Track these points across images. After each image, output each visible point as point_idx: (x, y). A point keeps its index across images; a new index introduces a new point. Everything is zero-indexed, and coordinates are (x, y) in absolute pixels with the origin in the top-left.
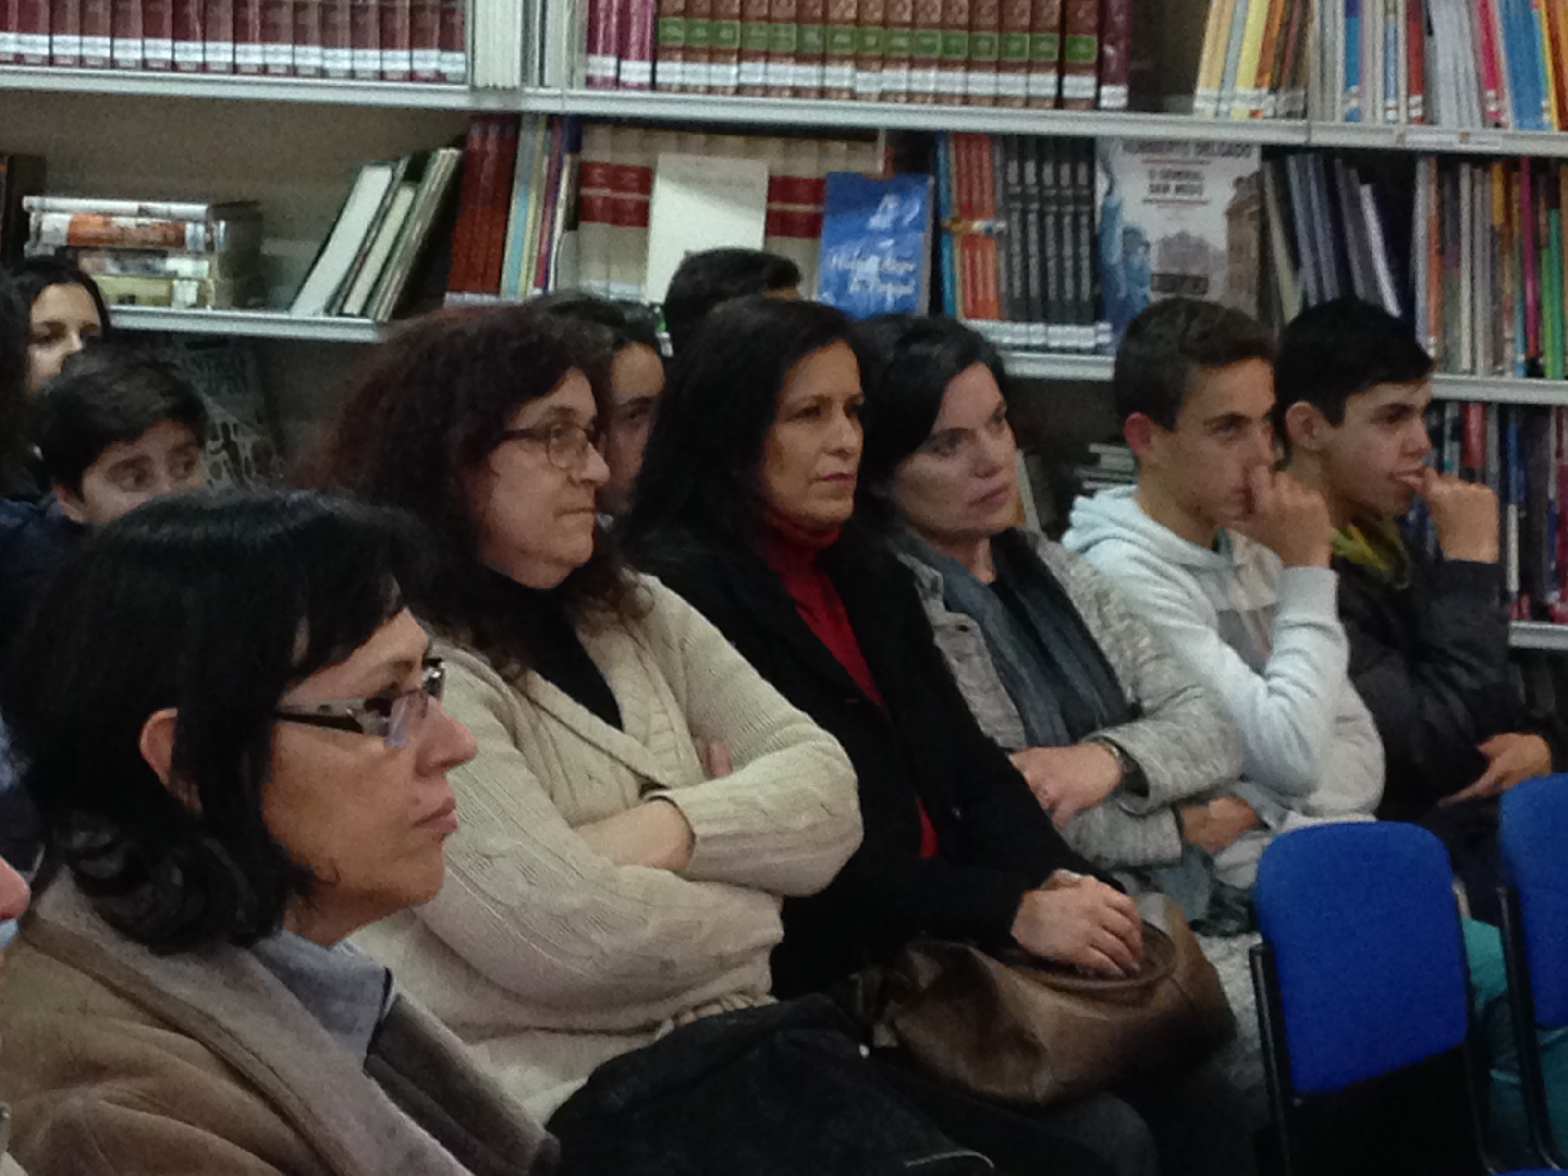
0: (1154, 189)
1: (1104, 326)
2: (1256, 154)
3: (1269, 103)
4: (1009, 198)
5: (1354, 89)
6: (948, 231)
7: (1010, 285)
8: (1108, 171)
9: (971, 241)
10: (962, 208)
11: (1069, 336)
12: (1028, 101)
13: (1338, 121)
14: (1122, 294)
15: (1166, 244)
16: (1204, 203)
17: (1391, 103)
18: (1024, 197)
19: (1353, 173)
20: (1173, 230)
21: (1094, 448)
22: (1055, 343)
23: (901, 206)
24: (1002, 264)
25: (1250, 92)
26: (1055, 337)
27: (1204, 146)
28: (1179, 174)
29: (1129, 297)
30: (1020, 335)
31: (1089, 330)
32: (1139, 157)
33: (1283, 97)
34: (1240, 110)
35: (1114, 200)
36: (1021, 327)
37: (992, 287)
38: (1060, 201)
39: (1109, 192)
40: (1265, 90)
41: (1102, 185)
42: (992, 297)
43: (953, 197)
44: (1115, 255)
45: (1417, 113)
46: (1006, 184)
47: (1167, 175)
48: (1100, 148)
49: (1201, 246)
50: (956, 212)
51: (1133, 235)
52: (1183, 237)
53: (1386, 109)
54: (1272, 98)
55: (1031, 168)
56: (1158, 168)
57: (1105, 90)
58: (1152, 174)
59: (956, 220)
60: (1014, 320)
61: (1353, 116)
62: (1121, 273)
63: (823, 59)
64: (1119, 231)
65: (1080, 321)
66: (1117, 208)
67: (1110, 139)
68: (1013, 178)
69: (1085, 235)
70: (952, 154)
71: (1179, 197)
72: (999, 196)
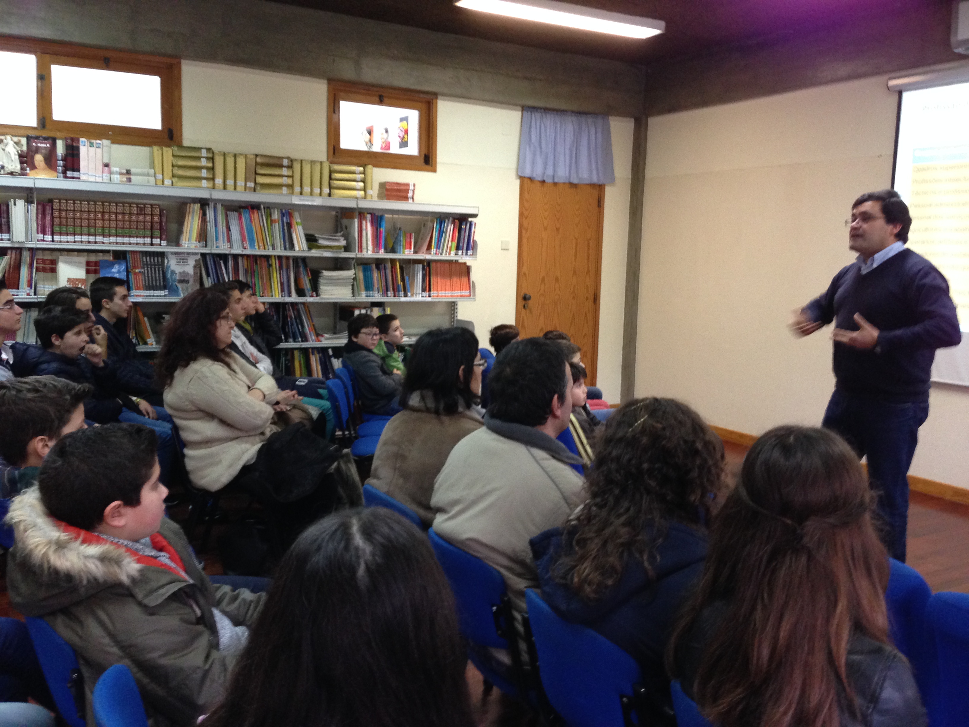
0: (177, 262)
1: (166, 291)
2: (199, 255)
3: (198, 244)
4: (144, 264)
5: (217, 242)
6: (130, 272)
7: (145, 283)
8: (167, 258)
9: (135, 274)
10: (133, 267)
11: (158, 293)
12: (144, 244)
13: (215, 247)
14: (171, 284)
15: (180, 273)
16: (189, 265)
17: (224, 244)
18: (147, 264)
19: (218, 259)
20: (181, 270)
21: (164, 316)
22: (156, 295)
23: (119, 267)
24: (143, 278)
25: (195, 242)
26: (156, 293)
27: (189, 254)
28: (183, 259)
29: (172, 285)
30: (148, 293)
31: (163, 292)
32: (174, 256)
33: (201, 243)
34: (193, 246)
35: (169, 265)
36: (148, 292)
37: (141, 283)
38: (155, 265)
39: (168, 263)
40: (197, 242)
41: (166, 261)
42: (141, 285)
43: (130, 264)
44: (169, 275)
45: (229, 246)
46: (143, 262)
47: (180, 259)
48: (166, 254)
49: (188, 274)
50: (132, 268)
51: (173, 272)
52: (184, 272)
53: (223, 246)
54: (199, 244)
55: (148, 258)
56: (178, 258)
57: (162, 242)
58: (177, 259)
59: (132, 270)
60: (147, 290)
61: (217, 247)
62: (170, 280)
63: (95, 235)
64: (170, 271)
65: (161, 290)
66: (169, 267)
67: (168, 252)
68: (145, 260)
69: (161, 272)
70: (130, 256)
71: (183, 264)
72: (142, 264)
